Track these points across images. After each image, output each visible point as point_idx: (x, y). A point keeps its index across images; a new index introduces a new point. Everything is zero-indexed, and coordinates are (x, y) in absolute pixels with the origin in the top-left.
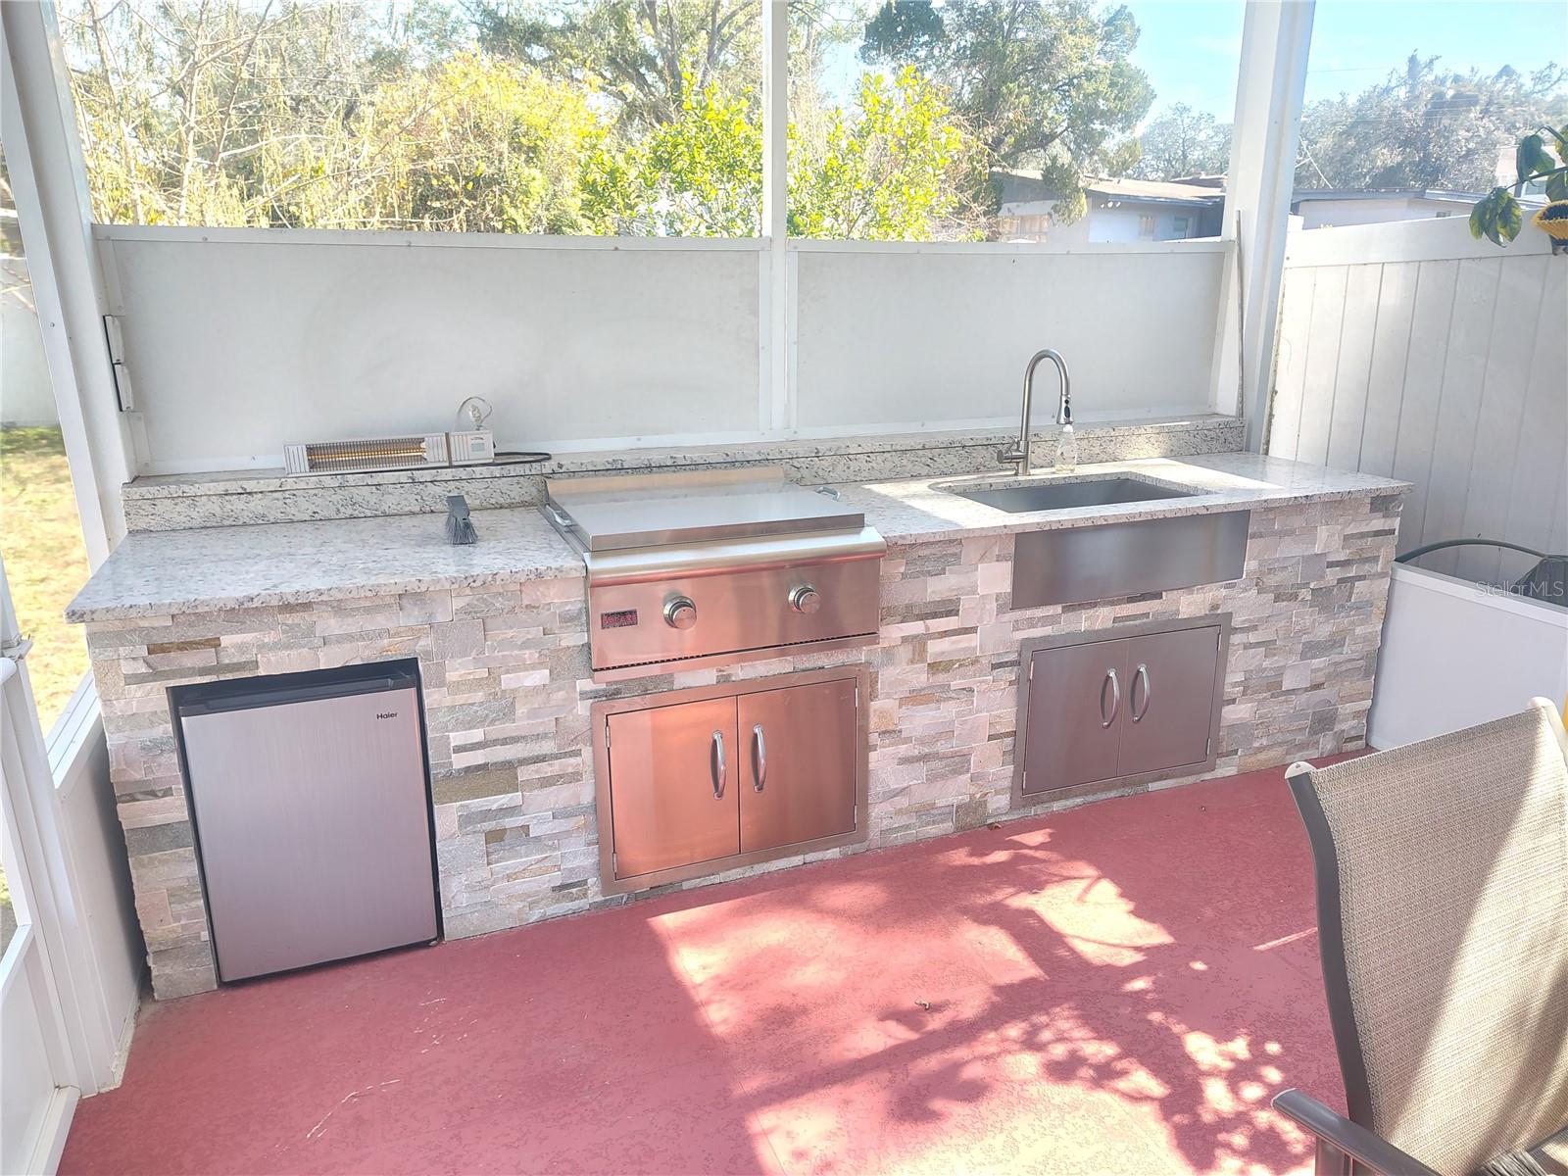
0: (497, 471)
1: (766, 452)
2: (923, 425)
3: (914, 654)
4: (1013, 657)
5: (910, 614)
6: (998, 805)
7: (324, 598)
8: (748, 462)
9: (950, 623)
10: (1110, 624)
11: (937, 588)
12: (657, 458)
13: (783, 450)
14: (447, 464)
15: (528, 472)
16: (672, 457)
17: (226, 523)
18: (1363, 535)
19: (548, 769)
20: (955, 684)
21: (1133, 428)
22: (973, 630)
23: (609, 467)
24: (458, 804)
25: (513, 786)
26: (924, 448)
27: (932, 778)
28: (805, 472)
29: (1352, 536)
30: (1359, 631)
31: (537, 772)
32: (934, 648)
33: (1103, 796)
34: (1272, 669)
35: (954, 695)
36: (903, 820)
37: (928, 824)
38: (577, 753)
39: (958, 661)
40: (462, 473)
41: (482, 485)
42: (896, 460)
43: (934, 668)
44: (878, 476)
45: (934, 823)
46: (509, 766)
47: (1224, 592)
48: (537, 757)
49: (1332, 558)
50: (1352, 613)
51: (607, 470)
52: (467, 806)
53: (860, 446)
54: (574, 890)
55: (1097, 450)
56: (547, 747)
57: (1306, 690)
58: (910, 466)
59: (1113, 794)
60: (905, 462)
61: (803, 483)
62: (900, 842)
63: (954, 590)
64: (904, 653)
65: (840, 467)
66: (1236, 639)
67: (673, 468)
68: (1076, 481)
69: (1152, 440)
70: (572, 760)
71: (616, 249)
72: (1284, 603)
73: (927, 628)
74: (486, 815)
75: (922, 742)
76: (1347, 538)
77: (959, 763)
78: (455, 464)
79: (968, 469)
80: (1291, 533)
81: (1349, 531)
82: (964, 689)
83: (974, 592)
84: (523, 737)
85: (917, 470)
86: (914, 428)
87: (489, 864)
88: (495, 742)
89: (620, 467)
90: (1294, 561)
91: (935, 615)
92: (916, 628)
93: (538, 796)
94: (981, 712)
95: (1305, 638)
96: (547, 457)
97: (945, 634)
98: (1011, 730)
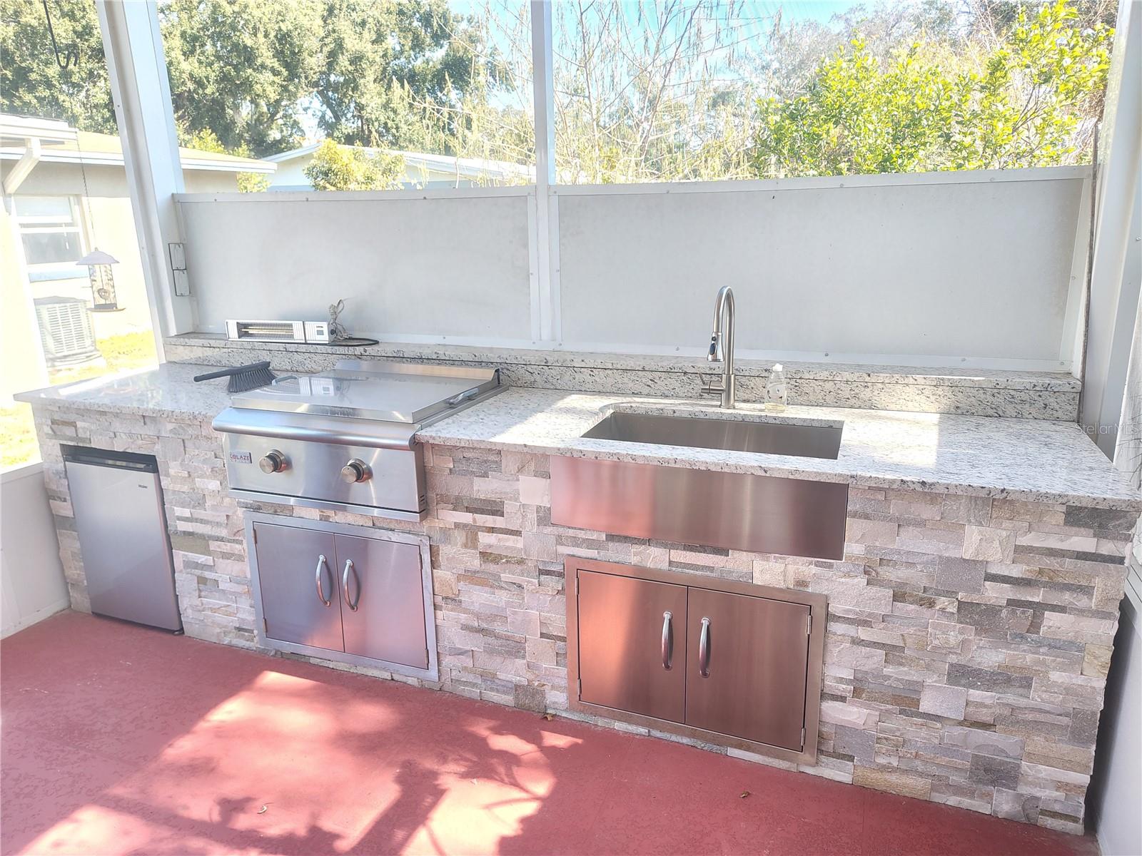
0: (329, 349)
1: (505, 356)
2: (678, 349)
3: (467, 539)
4: (558, 568)
5: (457, 505)
6: (556, 700)
7: (112, 410)
8: (492, 363)
9: (498, 522)
10: (665, 566)
11: (483, 488)
12: (426, 353)
13: (519, 357)
14: (304, 342)
15: (347, 352)
16: (436, 353)
17: (205, 363)
18: (1052, 552)
19: (227, 547)
20: (506, 577)
21: (897, 376)
22: (517, 533)
23: (395, 355)
24: (183, 552)
25: (207, 552)
26: (644, 370)
27: (490, 651)
28: (538, 378)
29: (1030, 549)
30: (1056, 676)
31: (219, 547)
32: (485, 539)
33: (674, 738)
34: (898, 680)
35: (504, 585)
36: (471, 678)
37: (492, 690)
38: (240, 542)
39: (506, 557)
40: (311, 349)
41: (321, 357)
42: (618, 377)
43: (484, 555)
44: (601, 388)
45: (498, 691)
46: (205, 538)
47: (814, 570)
48: (218, 537)
49: (993, 570)
50: (1041, 650)
51: (394, 357)
52: (186, 555)
53: (583, 361)
54: (246, 634)
55: (847, 394)
56: (223, 533)
57: (960, 723)
58: (631, 385)
59: (685, 740)
60: (626, 380)
61: (536, 386)
62: (467, 695)
63: (496, 493)
64: (460, 537)
65: (567, 377)
66: (836, 627)
67: (438, 361)
68: (774, 421)
69: (926, 392)
70: (237, 546)
71: (425, 198)
72: (912, 607)
73: (474, 520)
74: (197, 565)
75: (478, 616)
76: (1019, 550)
77: (515, 649)
78: (308, 342)
79: (690, 395)
80: (921, 524)
81: (1025, 541)
82: (515, 584)
83: (516, 500)
84: (211, 522)
85: (638, 388)
86: (670, 351)
87: (200, 597)
88: (196, 520)
89: (402, 356)
90: (925, 558)
91: (482, 512)
92: (466, 518)
93: (222, 563)
94: (532, 609)
95: (953, 659)
96: (376, 343)
97: (492, 530)
98: (562, 635)
